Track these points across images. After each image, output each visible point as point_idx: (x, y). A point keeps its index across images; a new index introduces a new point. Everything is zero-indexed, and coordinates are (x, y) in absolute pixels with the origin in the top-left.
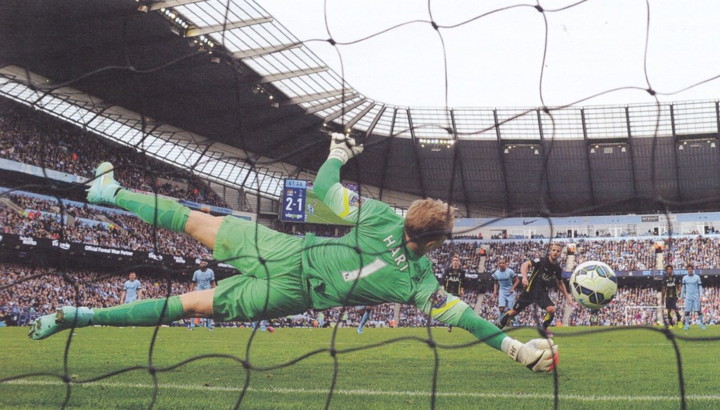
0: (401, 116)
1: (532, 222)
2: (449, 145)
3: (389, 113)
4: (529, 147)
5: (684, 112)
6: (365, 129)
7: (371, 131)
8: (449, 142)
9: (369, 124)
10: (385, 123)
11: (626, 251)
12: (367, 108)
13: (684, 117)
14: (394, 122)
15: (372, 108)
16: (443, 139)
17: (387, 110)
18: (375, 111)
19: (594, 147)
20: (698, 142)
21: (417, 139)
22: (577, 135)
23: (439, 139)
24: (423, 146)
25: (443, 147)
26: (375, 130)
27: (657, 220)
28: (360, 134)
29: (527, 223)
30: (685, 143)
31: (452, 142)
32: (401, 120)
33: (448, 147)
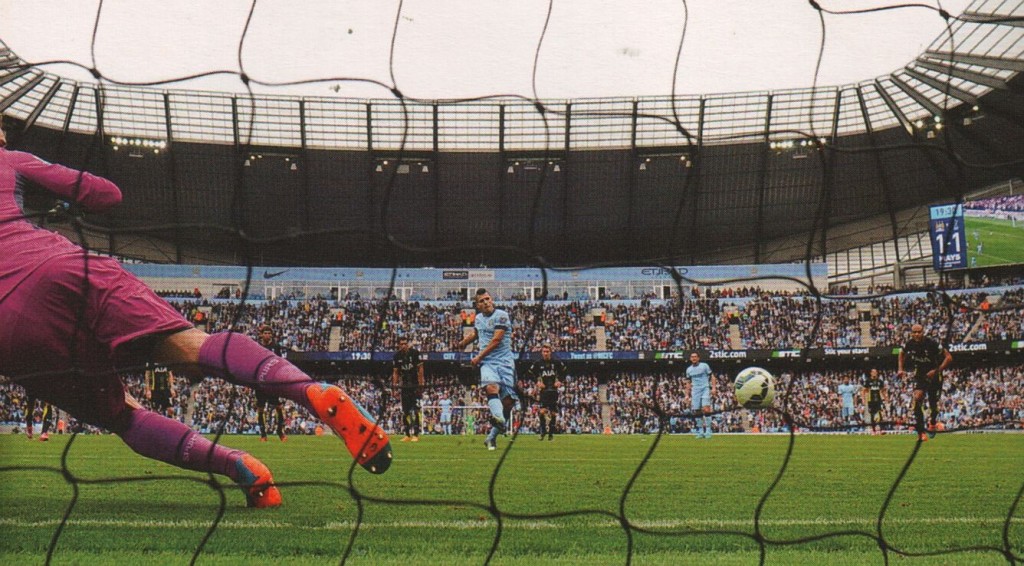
0: (84, 98)
1: (278, 274)
2: (158, 148)
3: (65, 92)
4: (284, 158)
5: (519, 116)
6: (23, 116)
7: (34, 120)
8: (157, 144)
9: (31, 109)
10: (57, 108)
11: (419, 321)
12: (31, 82)
13: (519, 124)
14: (72, 108)
15: (39, 83)
16: (149, 139)
17: (63, 87)
18: (42, 89)
19: (381, 163)
20: (535, 163)
21: (108, 137)
22: (356, 142)
23: (142, 139)
24: (116, 148)
25: (148, 152)
26: (39, 120)
27: (466, 277)
28: (15, 124)
29: (271, 276)
30: (517, 164)
31: (163, 145)
32: (84, 106)
33: (156, 151)
